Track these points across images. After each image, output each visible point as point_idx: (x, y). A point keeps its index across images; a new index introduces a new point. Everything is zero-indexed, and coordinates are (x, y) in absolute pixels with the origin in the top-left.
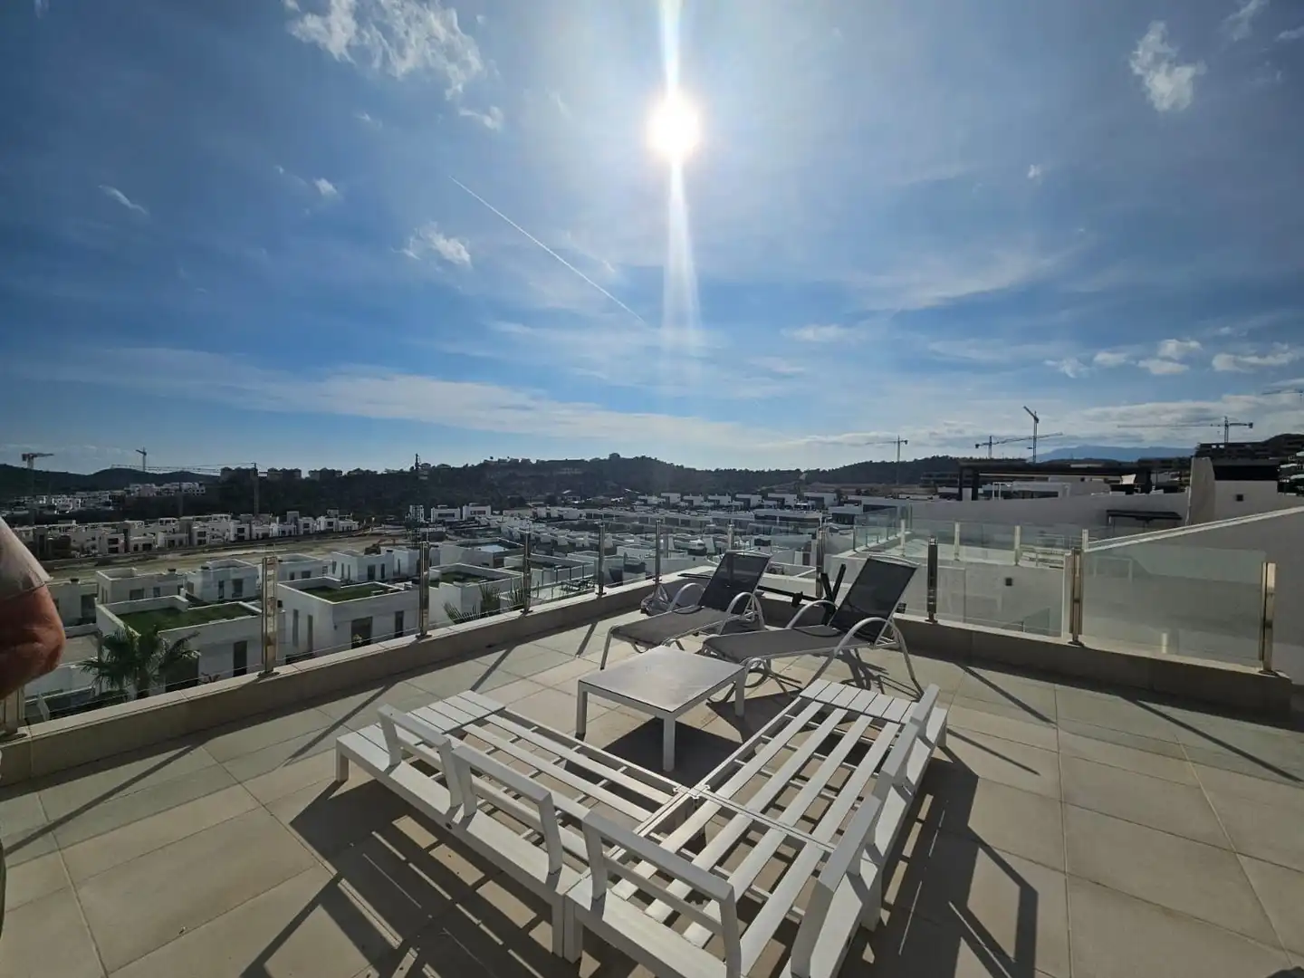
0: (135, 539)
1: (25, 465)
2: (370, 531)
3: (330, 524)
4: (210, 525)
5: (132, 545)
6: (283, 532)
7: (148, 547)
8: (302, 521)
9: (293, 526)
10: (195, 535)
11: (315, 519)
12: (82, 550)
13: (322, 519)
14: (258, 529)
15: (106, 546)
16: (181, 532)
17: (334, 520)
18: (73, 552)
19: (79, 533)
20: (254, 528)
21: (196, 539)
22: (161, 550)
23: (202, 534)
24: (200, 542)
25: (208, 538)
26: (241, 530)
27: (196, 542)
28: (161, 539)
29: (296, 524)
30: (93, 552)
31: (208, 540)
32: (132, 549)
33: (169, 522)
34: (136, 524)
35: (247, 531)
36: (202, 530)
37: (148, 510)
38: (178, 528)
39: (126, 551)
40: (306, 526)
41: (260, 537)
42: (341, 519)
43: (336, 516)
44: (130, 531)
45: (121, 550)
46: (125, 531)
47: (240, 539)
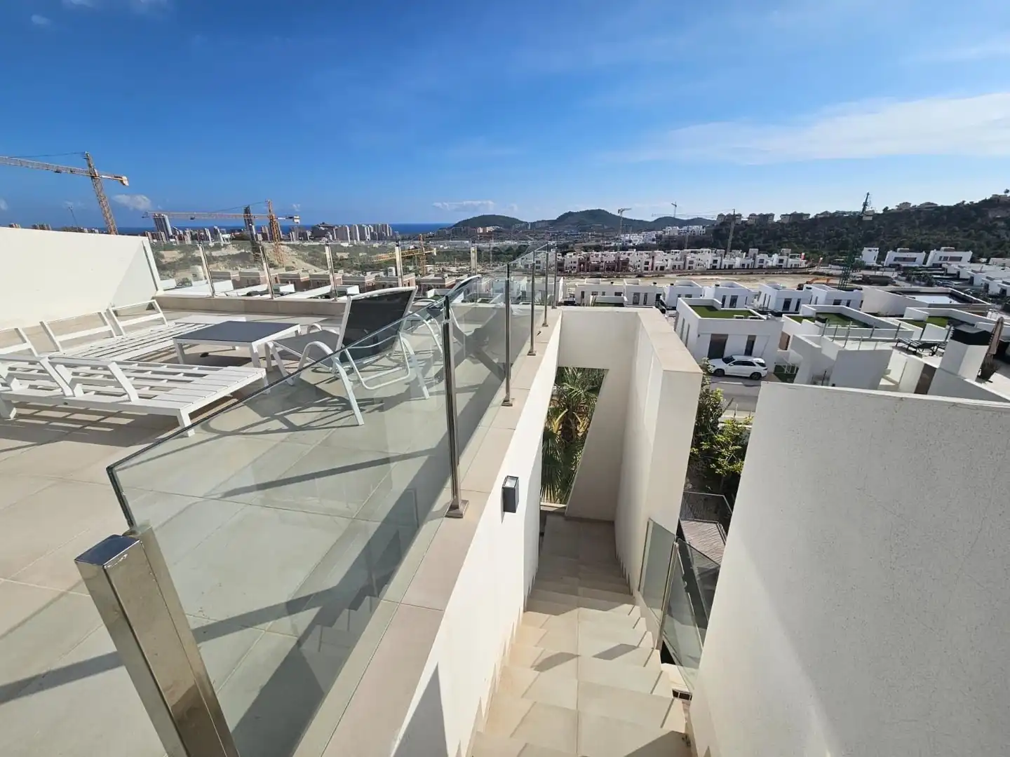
0: (658, 263)
1: (619, 215)
2: (814, 270)
3: (781, 261)
4: (698, 256)
5: (655, 265)
6: (743, 265)
7: (662, 268)
8: (759, 257)
9: (752, 260)
10: (688, 261)
11: (770, 256)
12: (634, 267)
13: (775, 257)
14: (726, 262)
15: (643, 266)
16: (681, 260)
17: (785, 258)
18: (630, 268)
19: (635, 257)
20: (724, 260)
21: (688, 265)
22: (668, 272)
23: (691, 262)
24: (689, 268)
25: (694, 265)
26: (715, 261)
27: (687, 268)
28: (670, 263)
29: (754, 259)
30: (639, 268)
31: (694, 268)
32: (655, 268)
33: (676, 252)
34: (660, 253)
35: (719, 262)
36: (693, 259)
37: (667, 245)
38: (679, 258)
39: (652, 270)
40: (762, 261)
41: (727, 267)
42: (791, 257)
43: (788, 255)
44: (656, 257)
45: (650, 269)
46: (653, 257)
47: (714, 268)
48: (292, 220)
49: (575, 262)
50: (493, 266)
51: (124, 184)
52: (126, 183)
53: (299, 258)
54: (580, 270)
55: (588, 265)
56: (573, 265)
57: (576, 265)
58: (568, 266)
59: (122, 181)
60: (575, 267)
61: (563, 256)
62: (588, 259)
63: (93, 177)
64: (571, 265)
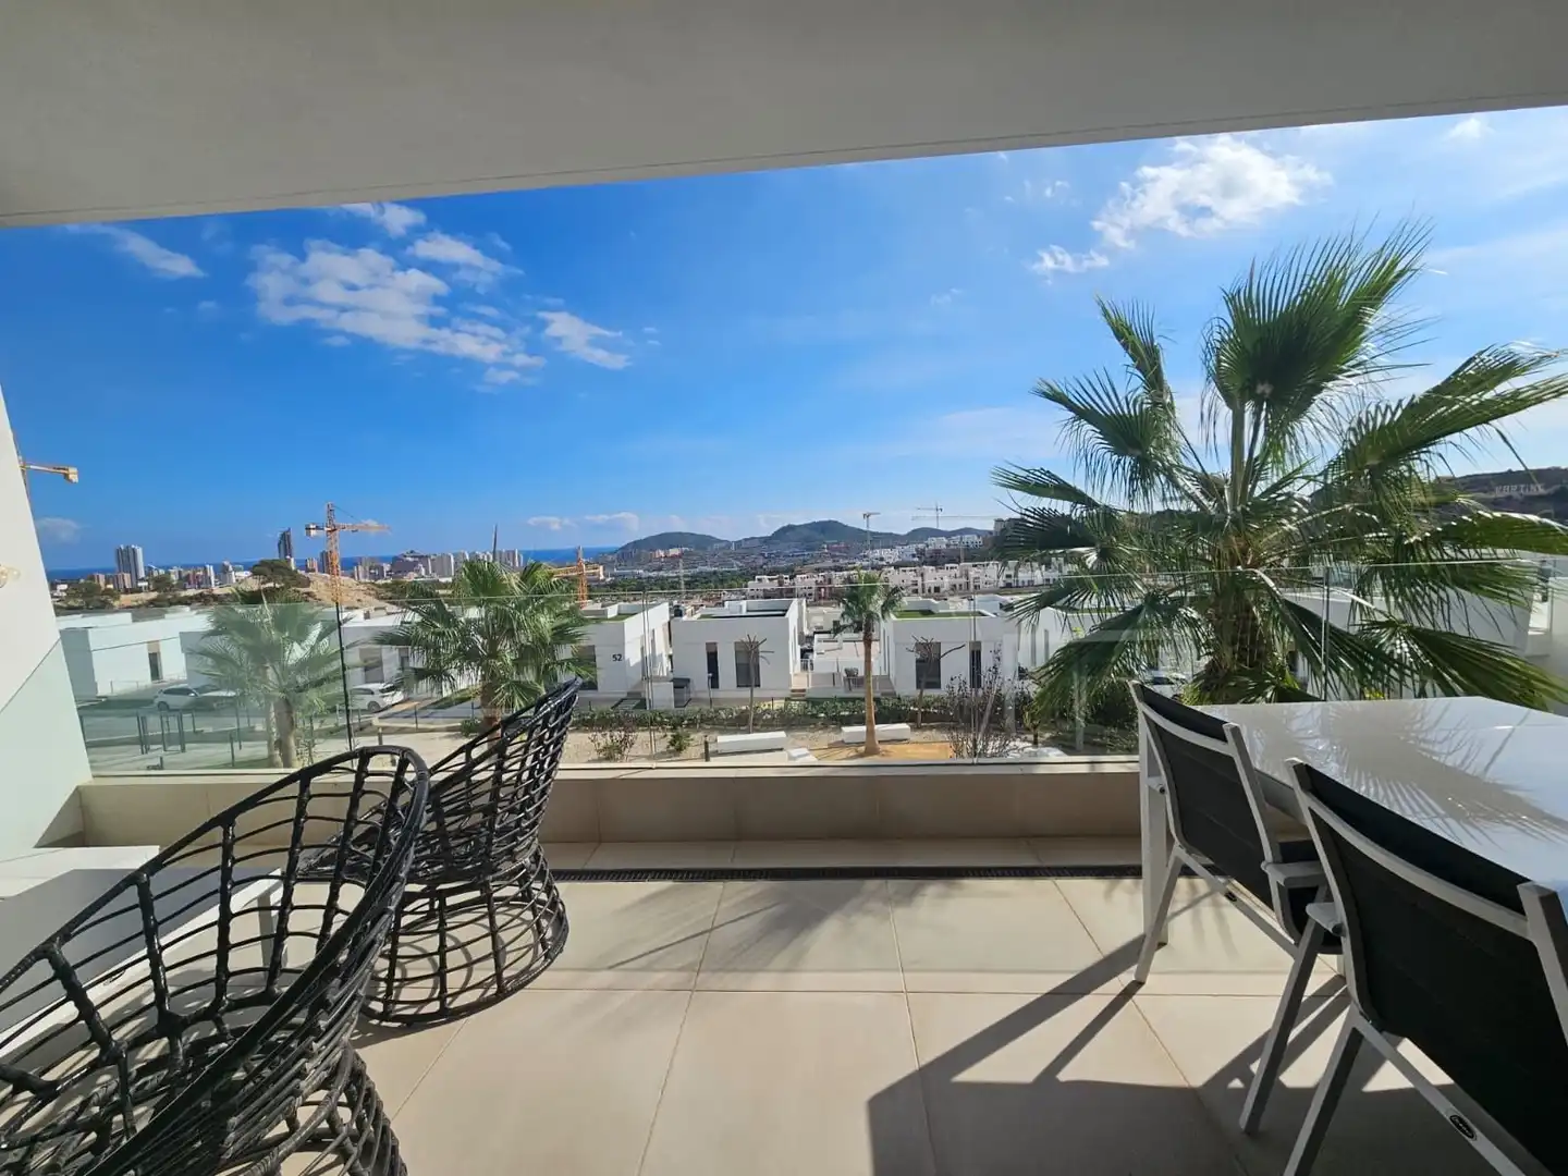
0: (929, 583)
4: (982, 571)
5: (927, 586)
7: (937, 589)
10: (971, 579)
15: (910, 588)
16: (961, 577)
19: (894, 577)
20: (1020, 574)
21: (972, 584)
22: (948, 592)
23: (976, 579)
24: (975, 587)
25: (980, 583)
26: (1009, 577)
27: (972, 588)
28: (947, 581)
31: (981, 586)
32: (927, 591)
33: (953, 567)
34: (929, 569)
35: (1014, 577)
36: (977, 576)
37: (937, 560)
38: (958, 574)
39: (923, 592)
41: (1026, 584)
44: (926, 576)
45: (920, 591)
46: (922, 575)
47: (1009, 586)
49: (810, 588)
50: (690, 597)
51: (71, 481)
52: (74, 477)
53: (370, 594)
54: (820, 598)
55: (830, 591)
56: (808, 591)
57: (813, 591)
58: (801, 593)
59: (66, 476)
60: (810, 595)
61: (792, 579)
62: (830, 581)
64: (805, 591)
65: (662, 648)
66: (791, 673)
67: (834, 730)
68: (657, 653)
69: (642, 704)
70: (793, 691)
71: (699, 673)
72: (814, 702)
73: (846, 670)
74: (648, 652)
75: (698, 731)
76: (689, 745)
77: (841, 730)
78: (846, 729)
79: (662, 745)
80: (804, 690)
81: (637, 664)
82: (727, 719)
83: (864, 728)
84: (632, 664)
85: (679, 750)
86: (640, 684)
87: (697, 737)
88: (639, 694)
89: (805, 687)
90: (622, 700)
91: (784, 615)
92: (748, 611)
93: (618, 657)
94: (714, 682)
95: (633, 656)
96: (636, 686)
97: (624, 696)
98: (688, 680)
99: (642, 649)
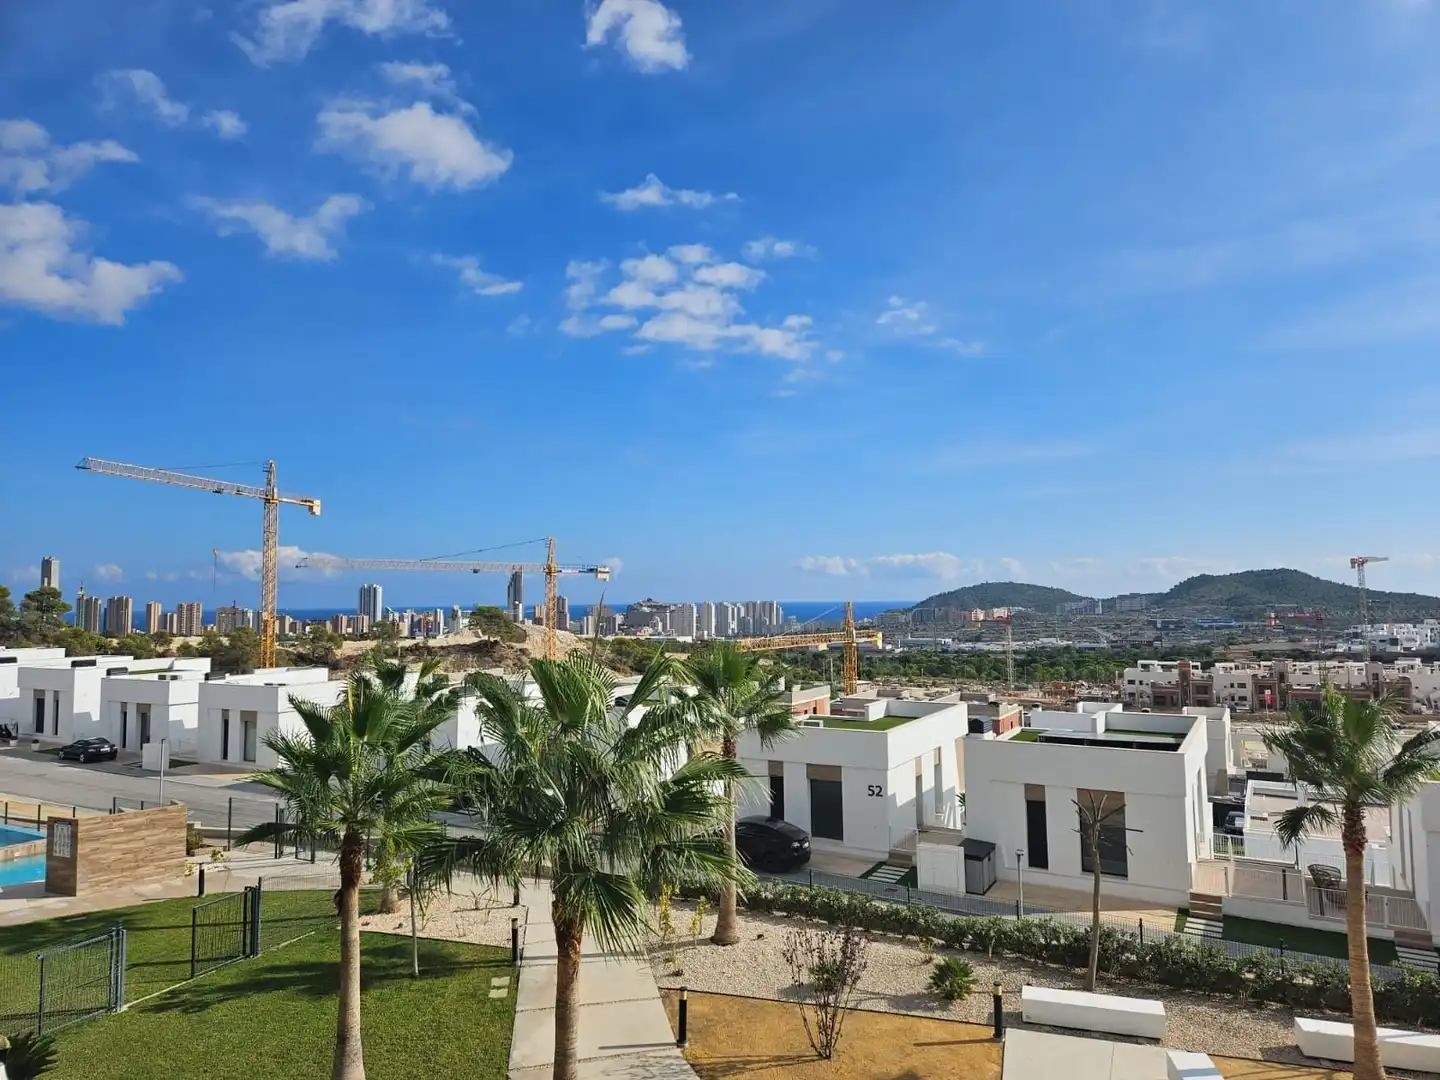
48: (592, 575)
49: (1242, 686)
50: (1017, 688)
51: (314, 513)
52: (317, 510)
54: (1262, 705)
55: (1283, 694)
56: (1242, 692)
57: (1248, 692)
58: (1226, 693)
59: (311, 508)
60: (1243, 698)
61: (1206, 666)
62: (1282, 677)
63: (267, 501)
64: (1232, 690)
65: (952, 780)
66: (1191, 859)
67: (1275, 1016)
68: (945, 788)
69: (910, 878)
70: (1195, 896)
71: (1012, 837)
72: (1238, 928)
73: (1311, 869)
74: (928, 784)
75: (991, 962)
76: (969, 992)
77: (1292, 1024)
78: (1307, 1024)
79: (919, 981)
80: (1218, 899)
81: (909, 803)
82: (1048, 946)
83: (1346, 1030)
84: (899, 803)
85: (949, 997)
86: (911, 840)
87: (984, 973)
88: (909, 857)
89: (1221, 893)
90: (881, 864)
91: (1175, 747)
92: (1107, 730)
93: (877, 791)
94: (1038, 855)
95: (901, 789)
96: (902, 844)
97: (885, 857)
98: (991, 847)
99: (919, 779)
